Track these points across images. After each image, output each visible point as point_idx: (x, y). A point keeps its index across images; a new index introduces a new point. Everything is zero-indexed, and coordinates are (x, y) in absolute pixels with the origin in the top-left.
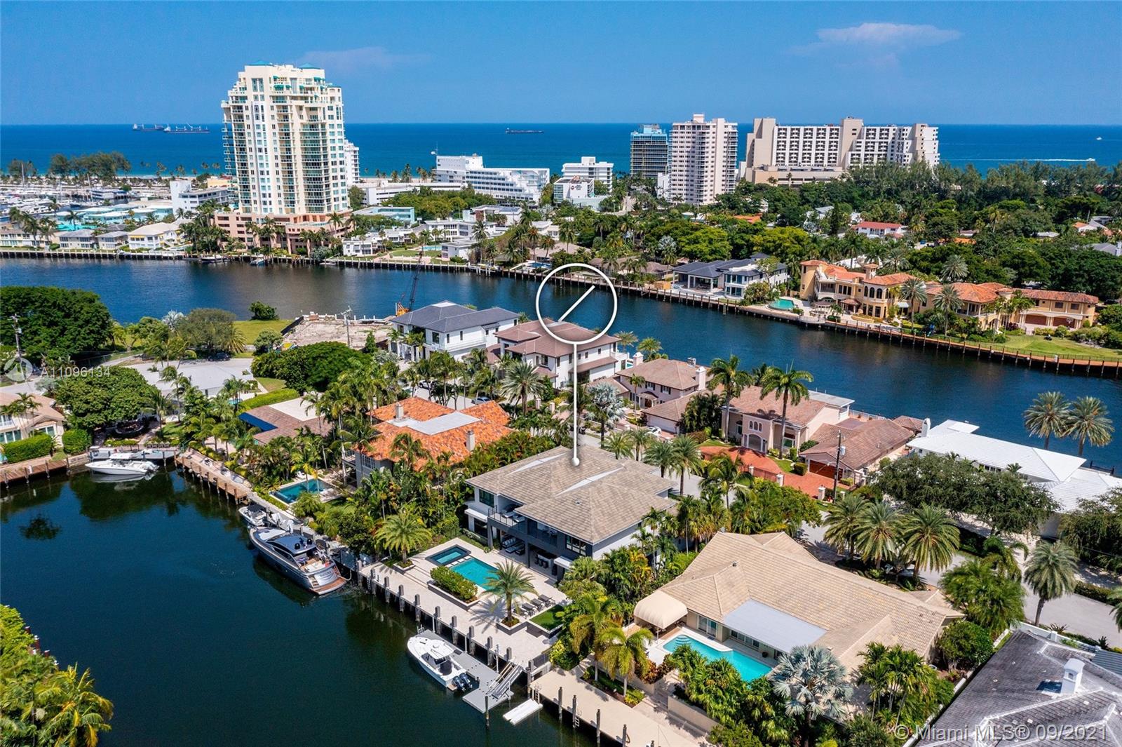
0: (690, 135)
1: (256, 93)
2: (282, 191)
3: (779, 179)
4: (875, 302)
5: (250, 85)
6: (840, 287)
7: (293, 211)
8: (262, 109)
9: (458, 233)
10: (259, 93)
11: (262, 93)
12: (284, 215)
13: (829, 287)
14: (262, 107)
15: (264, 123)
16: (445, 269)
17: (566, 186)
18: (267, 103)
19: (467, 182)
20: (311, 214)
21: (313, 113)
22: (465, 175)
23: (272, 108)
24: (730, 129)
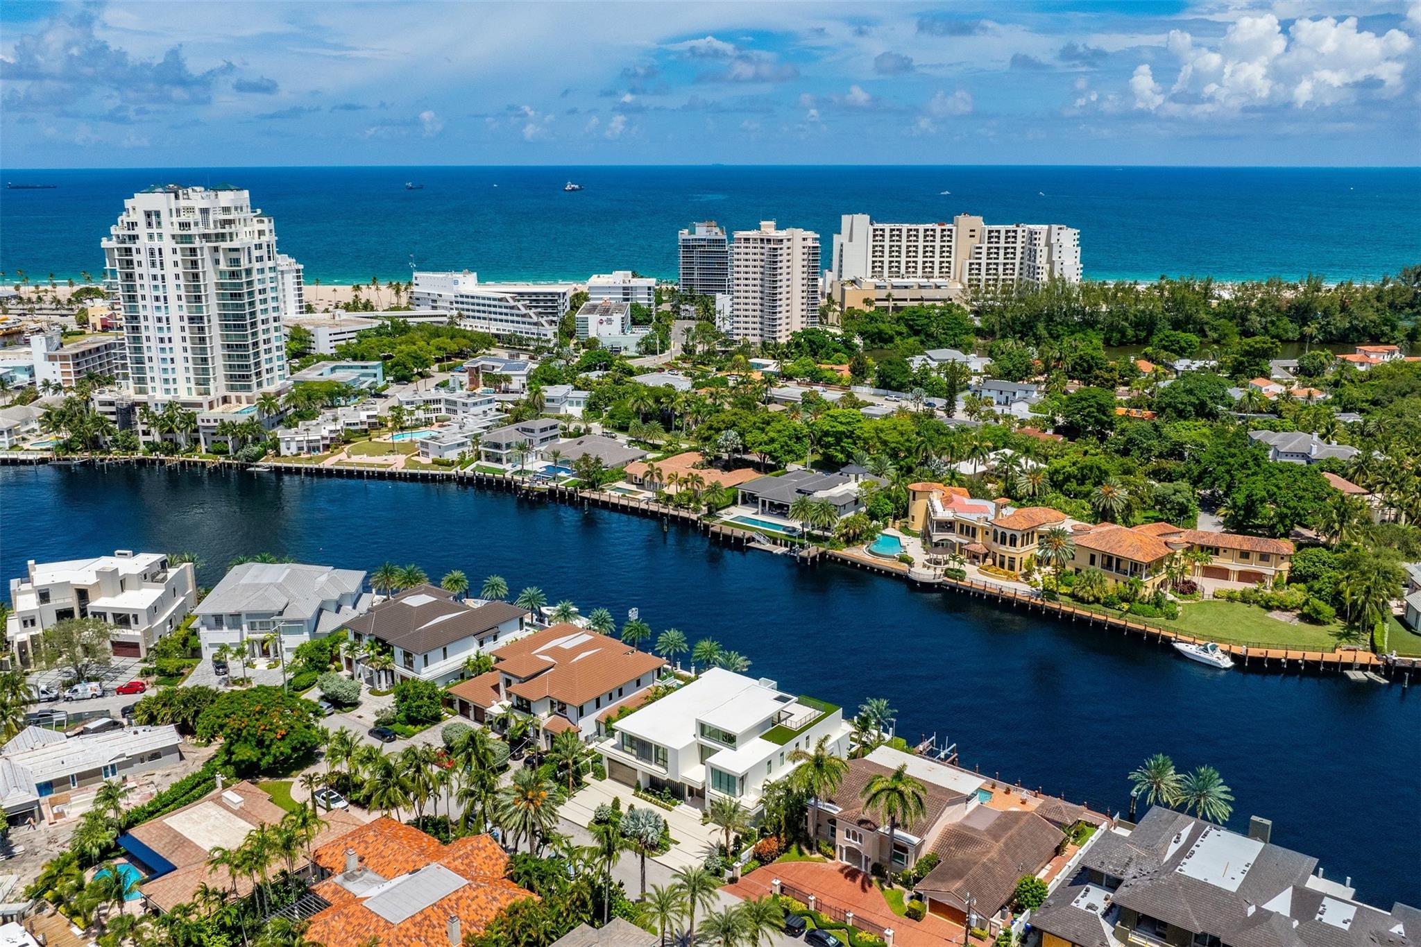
0: (756, 251)
1: (150, 231)
2: (191, 365)
3: (877, 300)
4: (1007, 550)
5: (140, 219)
6: (962, 526)
7: (207, 393)
8: (160, 253)
9: (444, 410)
10: (155, 230)
11: (159, 231)
12: (195, 398)
13: (947, 526)
14: (160, 250)
15: (163, 272)
16: (424, 478)
17: (593, 319)
18: (167, 244)
19: (457, 309)
20: (233, 395)
21: (234, 255)
22: (454, 299)
23: (174, 251)
24: (810, 243)
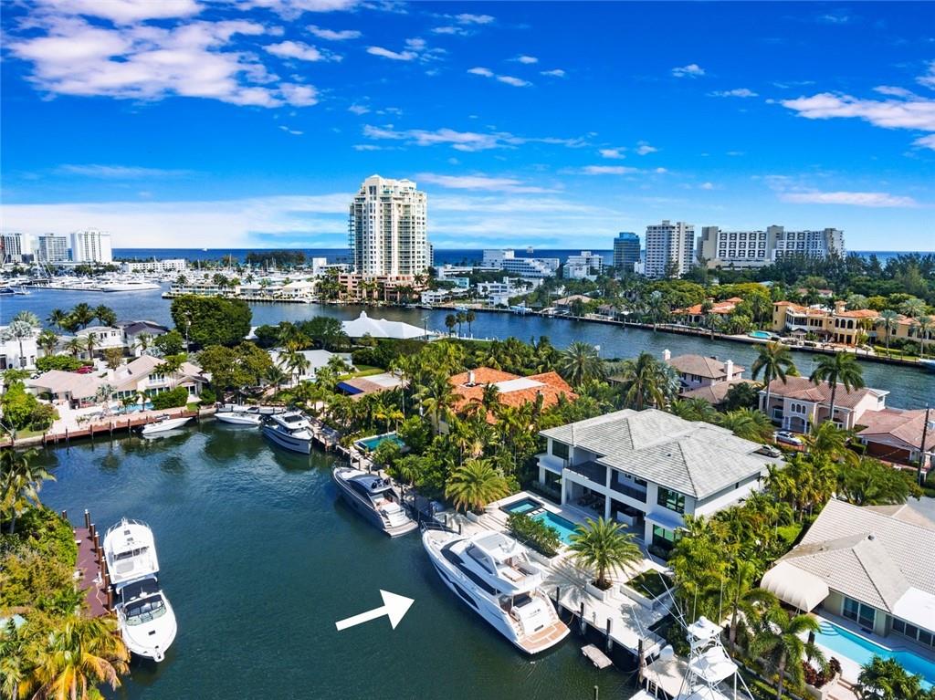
0: (660, 233)
1: (371, 196)
2: (383, 260)
4: (845, 331)
5: (368, 191)
6: (812, 320)
7: (390, 273)
8: (375, 206)
11: (375, 196)
12: (384, 275)
13: (801, 321)
15: (375, 215)
16: (491, 311)
17: (571, 268)
18: (378, 202)
19: (504, 267)
20: (401, 276)
21: (407, 209)
24: (689, 229)
